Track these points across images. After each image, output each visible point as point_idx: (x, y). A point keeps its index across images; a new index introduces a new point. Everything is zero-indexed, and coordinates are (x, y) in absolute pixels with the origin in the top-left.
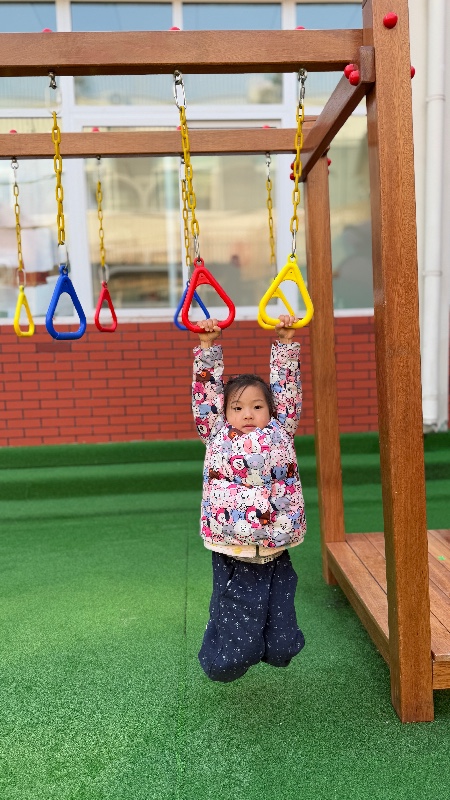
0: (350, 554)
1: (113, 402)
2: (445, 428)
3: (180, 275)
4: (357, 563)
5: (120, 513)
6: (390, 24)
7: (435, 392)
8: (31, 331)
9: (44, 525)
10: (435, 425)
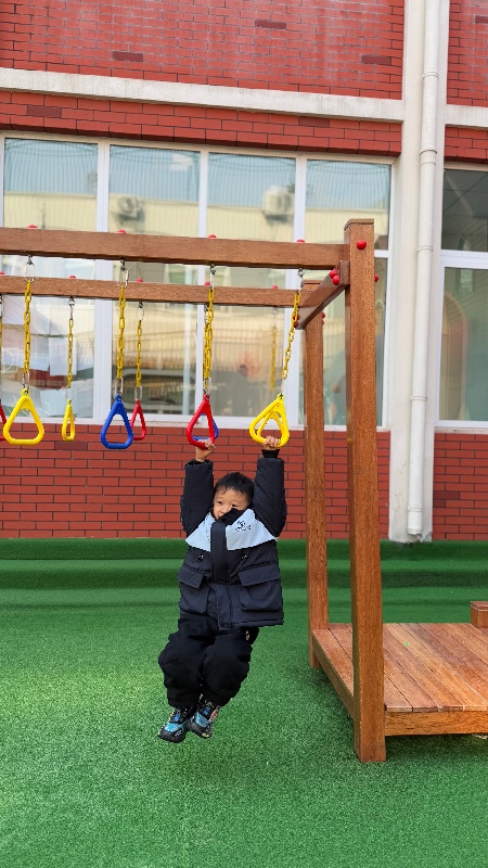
0: (331, 638)
2: (430, 539)
3: (193, 381)
4: (337, 646)
6: (362, 247)
7: (420, 505)
8: (72, 436)
10: (420, 535)
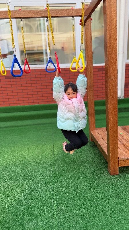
0: (97, 133)
1: (29, 93)
2: (123, 98)
4: (99, 135)
5: (34, 125)
7: (121, 88)
9: (12, 129)
10: (120, 97)
